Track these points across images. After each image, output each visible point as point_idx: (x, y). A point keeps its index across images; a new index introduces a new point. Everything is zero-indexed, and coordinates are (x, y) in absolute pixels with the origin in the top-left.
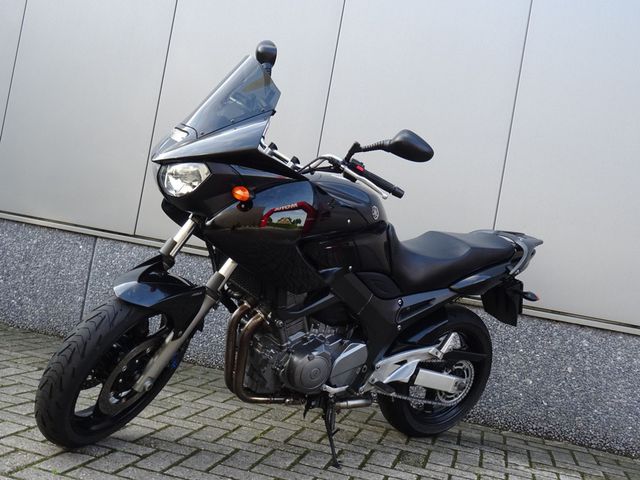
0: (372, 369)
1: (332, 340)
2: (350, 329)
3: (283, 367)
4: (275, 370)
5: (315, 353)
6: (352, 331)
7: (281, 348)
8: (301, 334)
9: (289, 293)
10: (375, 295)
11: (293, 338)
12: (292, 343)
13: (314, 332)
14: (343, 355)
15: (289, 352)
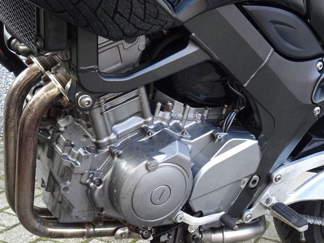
0: (268, 180)
1: (195, 132)
2: (229, 112)
3: (100, 182)
4: (87, 185)
5: (159, 158)
6: (233, 116)
7: (98, 146)
8: (137, 121)
9: (101, 40)
10: (276, 50)
11: (120, 128)
12: (118, 137)
13: (161, 117)
14: (215, 160)
15: (111, 154)
